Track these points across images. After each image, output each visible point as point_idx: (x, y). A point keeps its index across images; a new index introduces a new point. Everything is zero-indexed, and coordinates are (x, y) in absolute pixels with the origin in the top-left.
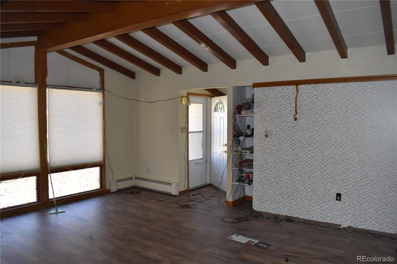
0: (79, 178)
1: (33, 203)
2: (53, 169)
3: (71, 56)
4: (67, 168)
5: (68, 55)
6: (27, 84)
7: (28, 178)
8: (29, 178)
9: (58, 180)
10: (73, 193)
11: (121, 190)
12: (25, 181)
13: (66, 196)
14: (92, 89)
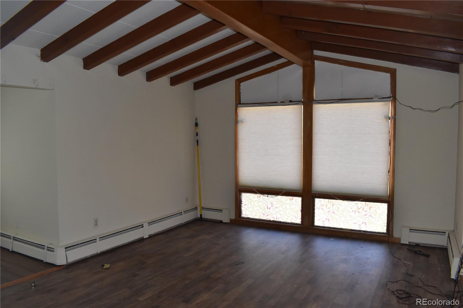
0: (354, 211)
1: (296, 224)
2: (318, 194)
3: (344, 62)
4: (333, 195)
5: (339, 61)
6: (291, 102)
7: (292, 197)
8: (294, 197)
9: (326, 207)
10: (344, 227)
11: (420, 245)
12: (290, 200)
13: (335, 228)
14: (372, 98)
